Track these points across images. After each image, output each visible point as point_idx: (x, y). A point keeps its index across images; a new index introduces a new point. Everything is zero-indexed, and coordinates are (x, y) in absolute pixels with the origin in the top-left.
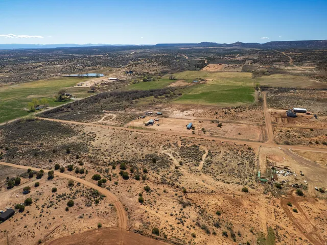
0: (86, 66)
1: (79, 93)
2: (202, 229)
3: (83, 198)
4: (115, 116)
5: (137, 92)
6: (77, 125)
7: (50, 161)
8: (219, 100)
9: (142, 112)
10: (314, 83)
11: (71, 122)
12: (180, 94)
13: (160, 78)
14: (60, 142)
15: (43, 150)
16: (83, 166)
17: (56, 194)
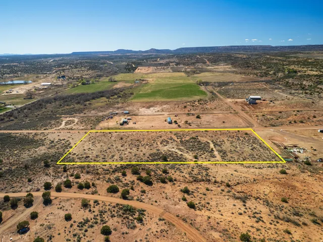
0: (4, 74)
1: (14, 101)
2: (288, 222)
3: (115, 219)
4: (76, 120)
5: (83, 94)
6: (35, 134)
7: (30, 181)
8: (176, 96)
9: (105, 113)
10: (242, 77)
11: (25, 132)
12: (132, 94)
13: (98, 81)
14: (26, 156)
15: (8, 168)
16: (81, 179)
17: (75, 222)
